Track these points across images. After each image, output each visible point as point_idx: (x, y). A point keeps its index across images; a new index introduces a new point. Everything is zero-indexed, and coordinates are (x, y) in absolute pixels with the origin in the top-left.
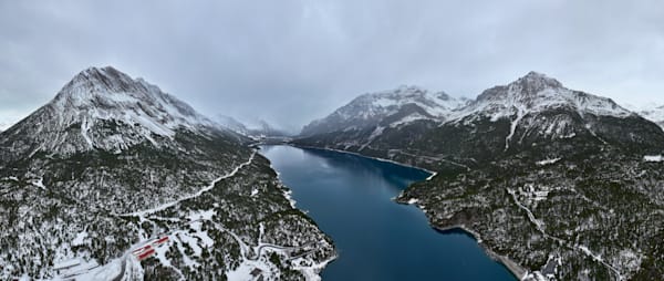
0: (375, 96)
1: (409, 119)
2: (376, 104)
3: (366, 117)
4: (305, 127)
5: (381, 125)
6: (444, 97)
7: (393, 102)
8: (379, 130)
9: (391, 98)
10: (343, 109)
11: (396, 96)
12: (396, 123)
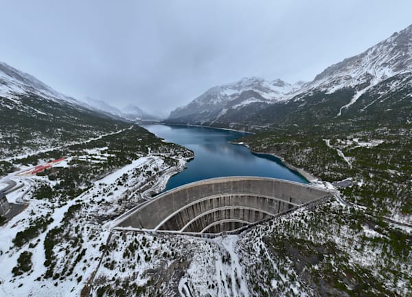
0: (222, 88)
1: (247, 102)
2: (223, 94)
3: (215, 103)
4: (172, 112)
5: (226, 107)
6: (280, 84)
7: (236, 92)
8: (224, 111)
9: (234, 88)
10: (199, 99)
11: (238, 86)
12: (237, 106)
